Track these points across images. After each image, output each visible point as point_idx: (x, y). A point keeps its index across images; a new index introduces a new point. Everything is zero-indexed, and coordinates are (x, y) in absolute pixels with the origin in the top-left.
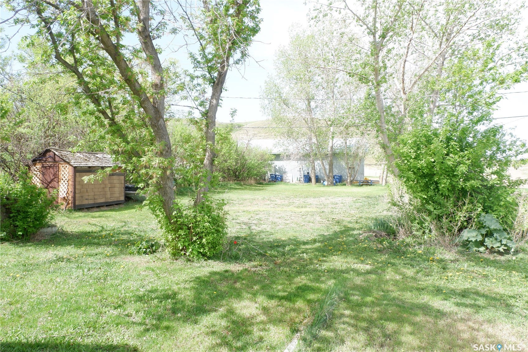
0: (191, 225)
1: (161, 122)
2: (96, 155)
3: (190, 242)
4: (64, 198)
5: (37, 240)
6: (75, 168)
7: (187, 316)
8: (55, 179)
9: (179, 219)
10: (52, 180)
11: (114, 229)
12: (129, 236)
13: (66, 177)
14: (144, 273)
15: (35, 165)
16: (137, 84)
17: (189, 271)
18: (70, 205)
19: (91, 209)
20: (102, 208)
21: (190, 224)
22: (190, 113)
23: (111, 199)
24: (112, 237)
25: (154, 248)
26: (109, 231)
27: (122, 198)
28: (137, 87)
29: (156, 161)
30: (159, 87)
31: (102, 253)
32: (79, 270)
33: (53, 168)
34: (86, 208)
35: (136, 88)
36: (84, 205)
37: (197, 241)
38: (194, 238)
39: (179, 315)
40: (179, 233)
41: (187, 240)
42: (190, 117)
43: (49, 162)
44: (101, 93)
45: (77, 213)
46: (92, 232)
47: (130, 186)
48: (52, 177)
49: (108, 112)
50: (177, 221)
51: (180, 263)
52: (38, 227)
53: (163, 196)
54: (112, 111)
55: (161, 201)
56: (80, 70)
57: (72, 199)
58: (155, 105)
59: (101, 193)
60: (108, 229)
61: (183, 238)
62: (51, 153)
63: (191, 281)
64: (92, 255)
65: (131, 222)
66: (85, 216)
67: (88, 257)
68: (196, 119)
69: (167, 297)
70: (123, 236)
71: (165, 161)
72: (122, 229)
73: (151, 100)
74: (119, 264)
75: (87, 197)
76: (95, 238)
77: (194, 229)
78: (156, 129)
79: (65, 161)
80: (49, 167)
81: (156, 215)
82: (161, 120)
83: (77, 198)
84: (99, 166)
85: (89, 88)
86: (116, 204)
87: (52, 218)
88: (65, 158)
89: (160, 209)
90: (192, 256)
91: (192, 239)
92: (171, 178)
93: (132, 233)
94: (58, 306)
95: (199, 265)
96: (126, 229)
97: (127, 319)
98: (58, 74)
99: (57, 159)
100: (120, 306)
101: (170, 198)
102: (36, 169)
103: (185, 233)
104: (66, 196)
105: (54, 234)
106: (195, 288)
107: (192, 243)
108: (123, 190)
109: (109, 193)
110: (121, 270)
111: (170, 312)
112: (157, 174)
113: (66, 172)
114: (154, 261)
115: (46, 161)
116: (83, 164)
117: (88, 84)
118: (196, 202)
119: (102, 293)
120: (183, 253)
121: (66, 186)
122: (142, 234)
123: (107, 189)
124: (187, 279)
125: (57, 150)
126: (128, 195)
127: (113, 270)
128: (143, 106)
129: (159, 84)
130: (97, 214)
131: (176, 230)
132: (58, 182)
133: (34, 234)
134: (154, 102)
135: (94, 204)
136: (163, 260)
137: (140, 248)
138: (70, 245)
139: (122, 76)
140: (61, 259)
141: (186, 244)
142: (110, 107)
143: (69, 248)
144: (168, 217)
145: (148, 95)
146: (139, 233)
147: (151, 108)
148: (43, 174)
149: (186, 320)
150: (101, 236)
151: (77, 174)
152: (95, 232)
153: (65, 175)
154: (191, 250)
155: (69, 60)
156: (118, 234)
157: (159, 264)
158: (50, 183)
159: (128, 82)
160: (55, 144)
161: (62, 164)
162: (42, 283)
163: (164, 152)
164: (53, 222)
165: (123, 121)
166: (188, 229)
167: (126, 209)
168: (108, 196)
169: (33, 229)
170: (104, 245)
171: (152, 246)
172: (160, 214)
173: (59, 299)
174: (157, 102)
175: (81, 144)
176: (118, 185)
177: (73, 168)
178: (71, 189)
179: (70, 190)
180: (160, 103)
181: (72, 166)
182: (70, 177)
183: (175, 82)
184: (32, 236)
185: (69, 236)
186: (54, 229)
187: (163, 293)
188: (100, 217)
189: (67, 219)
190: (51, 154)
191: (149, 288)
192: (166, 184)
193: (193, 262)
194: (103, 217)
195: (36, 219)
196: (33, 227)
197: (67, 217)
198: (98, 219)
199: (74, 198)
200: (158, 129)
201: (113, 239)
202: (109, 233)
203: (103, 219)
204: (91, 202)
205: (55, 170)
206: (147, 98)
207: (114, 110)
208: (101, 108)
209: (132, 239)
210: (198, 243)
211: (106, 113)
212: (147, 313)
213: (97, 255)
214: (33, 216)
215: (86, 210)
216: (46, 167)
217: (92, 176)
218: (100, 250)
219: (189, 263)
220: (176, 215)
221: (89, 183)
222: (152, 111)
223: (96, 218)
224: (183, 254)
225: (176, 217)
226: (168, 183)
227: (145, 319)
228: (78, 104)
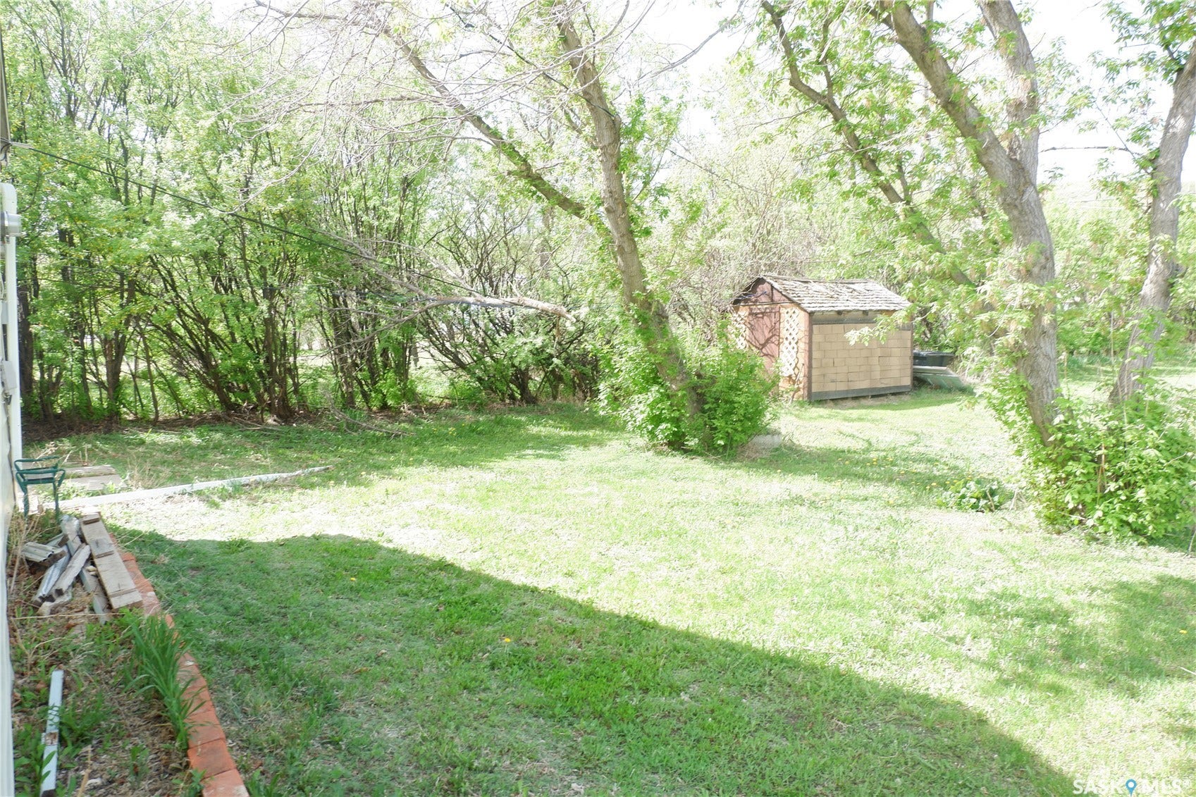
0: (1103, 451)
1: (1030, 194)
2: (851, 286)
3: (1099, 495)
4: (790, 377)
5: (748, 457)
6: (811, 314)
7: (1105, 675)
8: (773, 339)
9: (1069, 435)
10: (767, 341)
11: (894, 449)
12: (929, 465)
13: (794, 335)
14: (979, 553)
15: (737, 309)
16: (970, 110)
17: (1097, 564)
18: (801, 393)
19: (840, 402)
20: (863, 402)
21: (1099, 449)
22: (1103, 164)
23: (883, 381)
24: (893, 464)
25: (996, 498)
26: (884, 450)
27: (907, 381)
28: (973, 118)
29: (1019, 292)
30: (1025, 110)
31: (877, 498)
32: (835, 527)
33: (769, 317)
34: (832, 400)
35: (968, 119)
36: (826, 393)
37: (1120, 492)
38: (1112, 486)
39: (1083, 666)
40: (1068, 469)
41: (1089, 487)
42: (1103, 174)
43: (762, 304)
44: (882, 146)
45: (814, 409)
46: (849, 451)
47: (924, 353)
48: (768, 335)
49: (898, 186)
50: (1063, 440)
51: (1069, 542)
52: (750, 432)
53: (1028, 377)
54: (904, 183)
55: (1023, 388)
56: (838, 101)
57: (806, 379)
58: (1015, 154)
59: (863, 368)
60: (882, 446)
61: (1079, 483)
62: (766, 285)
63: (1108, 591)
64: (857, 500)
65: (931, 436)
66: (830, 417)
67: (850, 501)
68: (1120, 179)
69: (1049, 617)
70: (916, 465)
71: (1039, 291)
72: (913, 450)
73: (1005, 144)
74: (918, 525)
75: (833, 377)
76: (857, 463)
77: (1109, 462)
78: (1016, 213)
79: (792, 301)
80: (762, 313)
81: (1006, 423)
82: (1031, 189)
83: (814, 379)
84: (858, 310)
85: (856, 139)
86: (893, 394)
87: (775, 417)
88: (791, 296)
89: (1019, 407)
90: (1102, 529)
91: (1103, 488)
92: (1051, 331)
93: (937, 461)
94: (806, 592)
95: (1123, 554)
96: (922, 450)
97: (953, 647)
98: (794, 118)
99: (777, 297)
100: (933, 616)
101: (1046, 382)
102: (739, 319)
103: (1085, 471)
104: (792, 372)
105: (777, 449)
106: (1120, 611)
107: (1104, 497)
108: (909, 361)
109: (878, 368)
110: (927, 538)
111: (1060, 654)
112: (1020, 322)
113: (793, 324)
114: (1001, 530)
115: (756, 301)
116: (828, 306)
117: (854, 130)
118: (1114, 395)
119: (890, 582)
120: (1076, 518)
121: (793, 352)
122: (961, 464)
123: (875, 360)
124: (1094, 584)
125: (776, 279)
126: (918, 375)
127: (908, 535)
128: (985, 160)
129: (1026, 101)
130: (855, 413)
131: (1060, 460)
132: (779, 345)
133: (743, 446)
134: (1011, 149)
135: (847, 391)
136: (1021, 529)
137: (963, 497)
138: (809, 472)
139: (938, 97)
140: (798, 500)
141: (1088, 498)
142: (900, 173)
143: (808, 478)
144: (1040, 429)
145: (997, 132)
146: (952, 462)
147: (1004, 162)
148: (752, 329)
149: (1105, 682)
150: (870, 461)
151: (815, 327)
152: (855, 452)
153: (791, 331)
154: (1099, 514)
155: (818, 83)
156: (904, 460)
157: (1012, 537)
158: (764, 345)
159: (950, 108)
160: (771, 267)
161: (786, 308)
162: (771, 542)
163: (1036, 270)
164: (774, 425)
165: (930, 202)
166: (1092, 461)
167: (915, 405)
168: (877, 375)
169: (742, 436)
170: (878, 480)
171: (993, 493)
172: (1018, 419)
173: (807, 579)
174: (1019, 147)
175: (844, 262)
176: (896, 351)
177: (807, 315)
178: (803, 358)
179: (801, 361)
180: (1028, 148)
181: (805, 311)
182: (801, 335)
183: (1063, 89)
184: (740, 449)
185: (805, 454)
186: (776, 439)
187: (1034, 606)
188: (860, 419)
189: (797, 422)
190: (766, 287)
191: (998, 589)
192: (1038, 347)
193: (1106, 543)
194: (868, 421)
195: (746, 417)
196: (743, 431)
197: (796, 416)
198: (857, 425)
199: (809, 377)
200: (1020, 213)
201: (896, 469)
202: (885, 457)
203: (869, 424)
204: (842, 387)
205: (773, 320)
206: (996, 139)
207: (909, 180)
208: (882, 178)
209: (938, 474)
210: (1123, 498)
211: (891, 188)
212: (1000, 645)
213: (866, 499)
214: (742, 412)
215: (831, 404)
216: (756, 314)
217: (866, 329)
218: (870, 489)
219: (1094, 545)
220: (1063, 425)
221: (859, 346)
222: (1006, 172)
223: (853, 421)
224: (1076, 522)
225: (1060, 429)
226: (1042, 345)
227: (996, 658)
228: (835, 175)
